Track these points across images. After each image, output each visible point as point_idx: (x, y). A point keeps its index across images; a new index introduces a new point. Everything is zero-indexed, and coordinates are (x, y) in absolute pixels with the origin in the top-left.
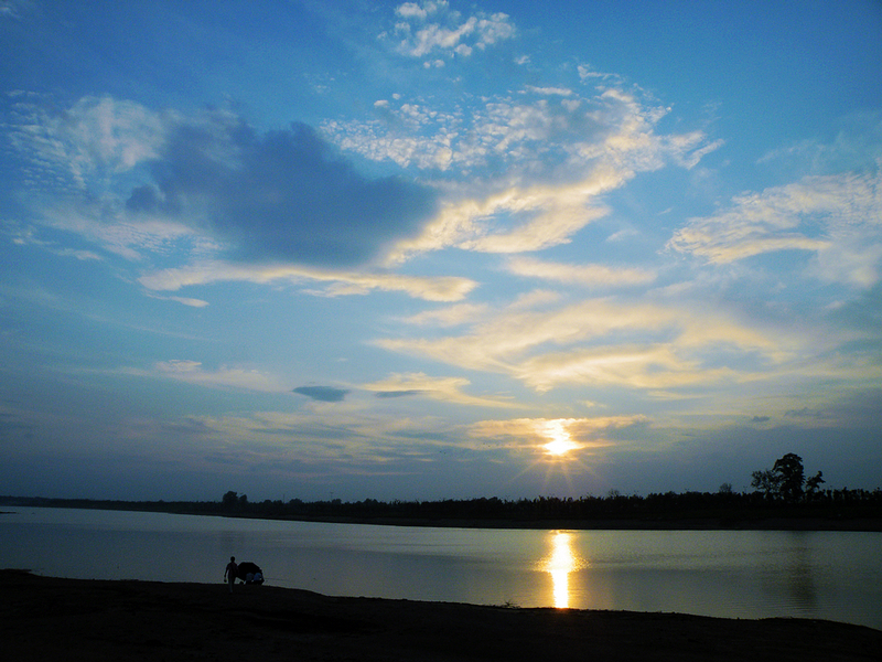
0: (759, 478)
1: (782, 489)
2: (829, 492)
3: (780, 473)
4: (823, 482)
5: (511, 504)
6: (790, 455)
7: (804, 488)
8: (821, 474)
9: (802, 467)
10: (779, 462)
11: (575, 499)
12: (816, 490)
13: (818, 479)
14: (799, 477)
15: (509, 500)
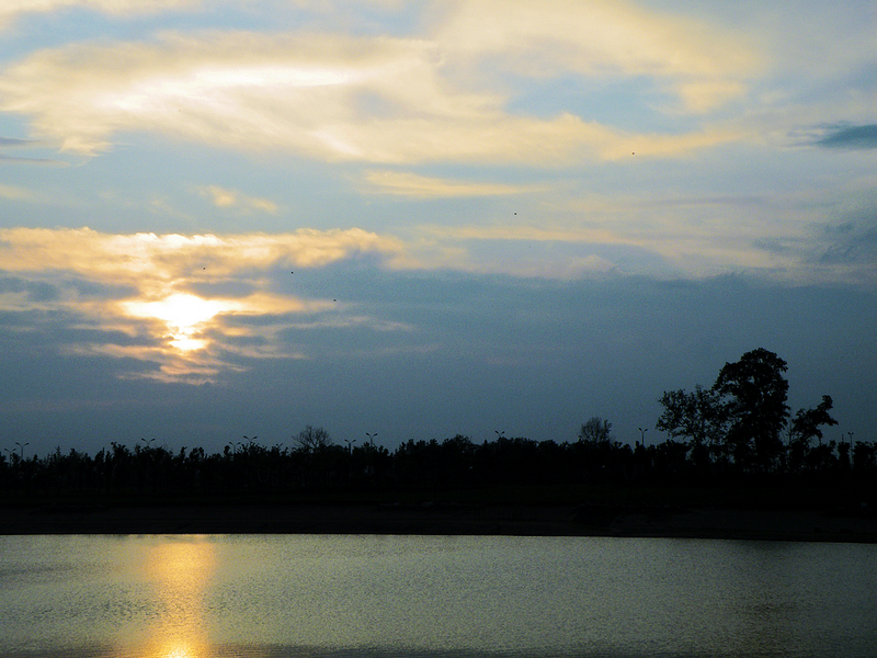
0: (679, 407)
1: (732, 436)
2: (844, 447)
3: (730, 398)
4: (832, 422)
5: (31, 466)
6: (761, 353)
7: (785, 436)
8: (828, 402)
9: (784, 385)
10: (730, 370)
11: (209, 452)
12: (814, 442)
13: (820, 415)
14: (776, 406)
15: (27, 455)
